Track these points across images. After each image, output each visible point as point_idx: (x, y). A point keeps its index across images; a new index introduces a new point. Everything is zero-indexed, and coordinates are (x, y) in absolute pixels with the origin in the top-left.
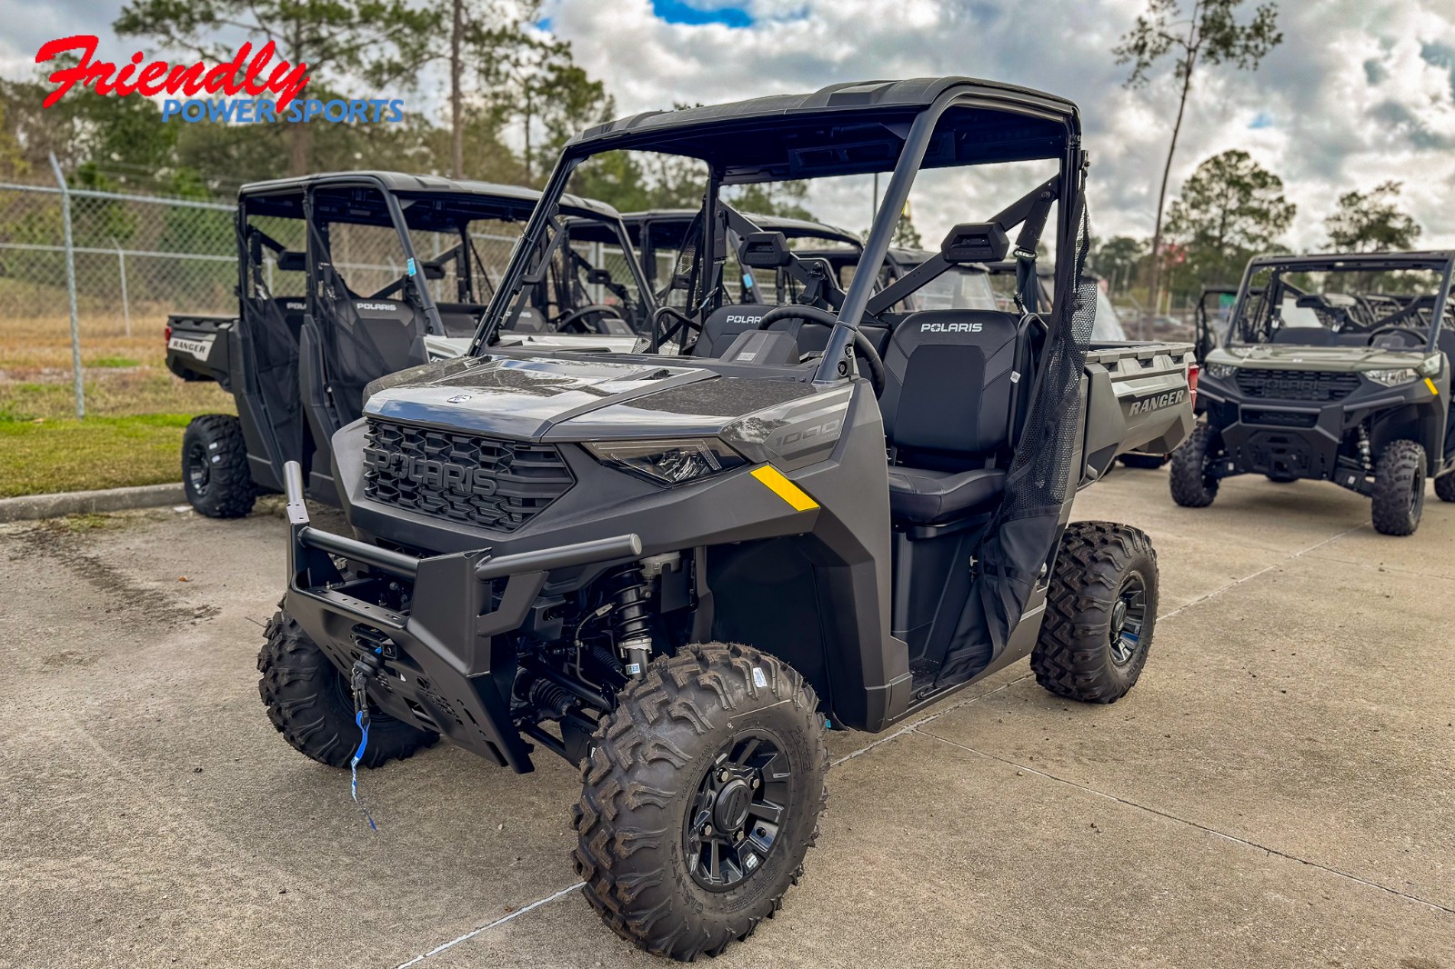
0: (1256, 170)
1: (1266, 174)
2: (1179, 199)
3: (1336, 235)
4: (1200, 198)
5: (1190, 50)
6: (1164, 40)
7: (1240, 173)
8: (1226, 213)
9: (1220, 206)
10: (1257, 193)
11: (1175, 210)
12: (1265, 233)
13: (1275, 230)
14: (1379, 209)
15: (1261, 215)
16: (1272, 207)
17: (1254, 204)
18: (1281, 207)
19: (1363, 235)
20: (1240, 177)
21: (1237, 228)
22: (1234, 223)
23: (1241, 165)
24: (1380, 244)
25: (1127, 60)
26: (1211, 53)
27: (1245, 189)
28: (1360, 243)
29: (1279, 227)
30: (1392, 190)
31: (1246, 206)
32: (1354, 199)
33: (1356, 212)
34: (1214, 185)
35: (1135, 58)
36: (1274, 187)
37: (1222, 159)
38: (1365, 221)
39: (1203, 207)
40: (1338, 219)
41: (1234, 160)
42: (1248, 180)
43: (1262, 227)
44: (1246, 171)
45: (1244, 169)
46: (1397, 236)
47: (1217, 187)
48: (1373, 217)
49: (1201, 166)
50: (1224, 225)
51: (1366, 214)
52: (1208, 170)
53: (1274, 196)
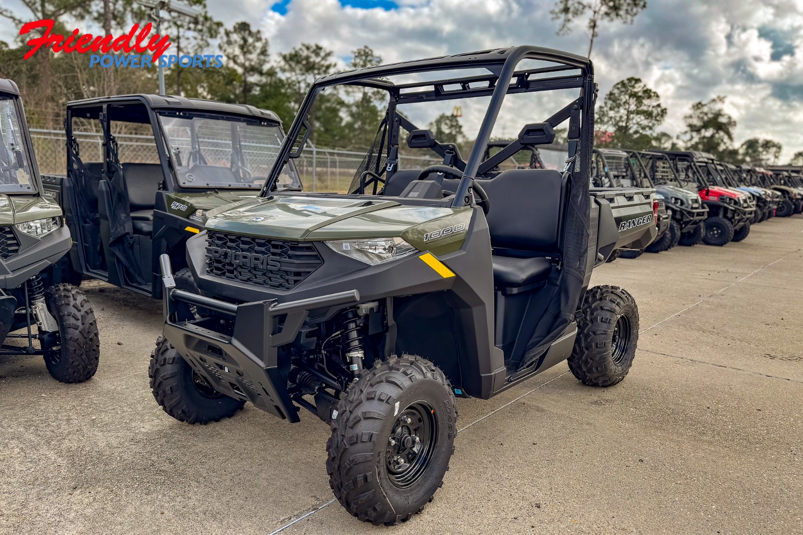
0: (645, 89)
1: (650, 91)
2: (603, 105)
3: (690, 126)
4: (615, 104)
5: (595, 12)
6: (581, 7)
7: (636, 90)
8: (629, 112)
9: (625, 109)
10: (646, 102)
11: (601, 111)
12: (650, 124)
13: (656, 122)
14: (714, 112)
15: (648, 115)
16: (654, 109)
17: (644, 108)
18: (659, 109)
19: (706, 126)
20: (636, 93)
21: (634, 121)
22: (633, 118)
23: (637, 86)
24: (715, 131)
25: (558, 18)
26: (607, 14)
27: (639, 99)
28: (703, 131)
29: (658, 121)
30: (720, 100)
31: (640, 109)
32: (700, 106)
33: (701, 113)
34: (622, 97)
35: (563, 17)
36: (655, 98)
37: (626, 82)
38: (706, 118)
39: (616, 109)
40: (691, 117)
41: (633, 82)
42: (640, 94)
43: (649, 121)
44: (640, 89)
45: (638, 88)
46: (724, 127)
47: (624, 98)
48: (710, 116)
49: (615, 86)
50: (628, 119)
51: (706, 114)
52: (618, 88)
53: (655, 104)
